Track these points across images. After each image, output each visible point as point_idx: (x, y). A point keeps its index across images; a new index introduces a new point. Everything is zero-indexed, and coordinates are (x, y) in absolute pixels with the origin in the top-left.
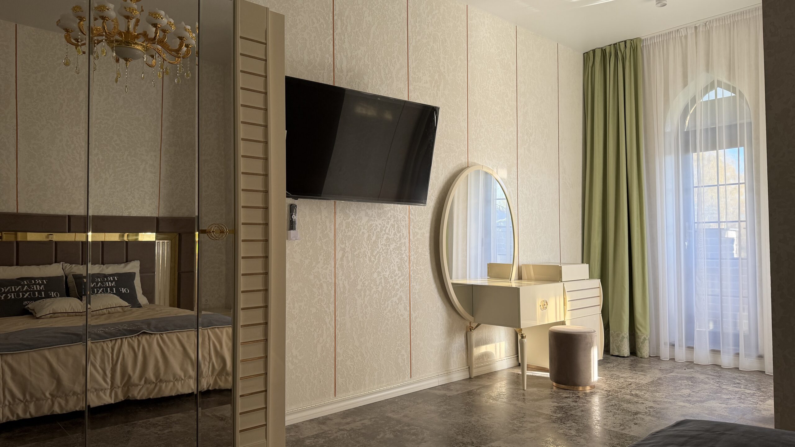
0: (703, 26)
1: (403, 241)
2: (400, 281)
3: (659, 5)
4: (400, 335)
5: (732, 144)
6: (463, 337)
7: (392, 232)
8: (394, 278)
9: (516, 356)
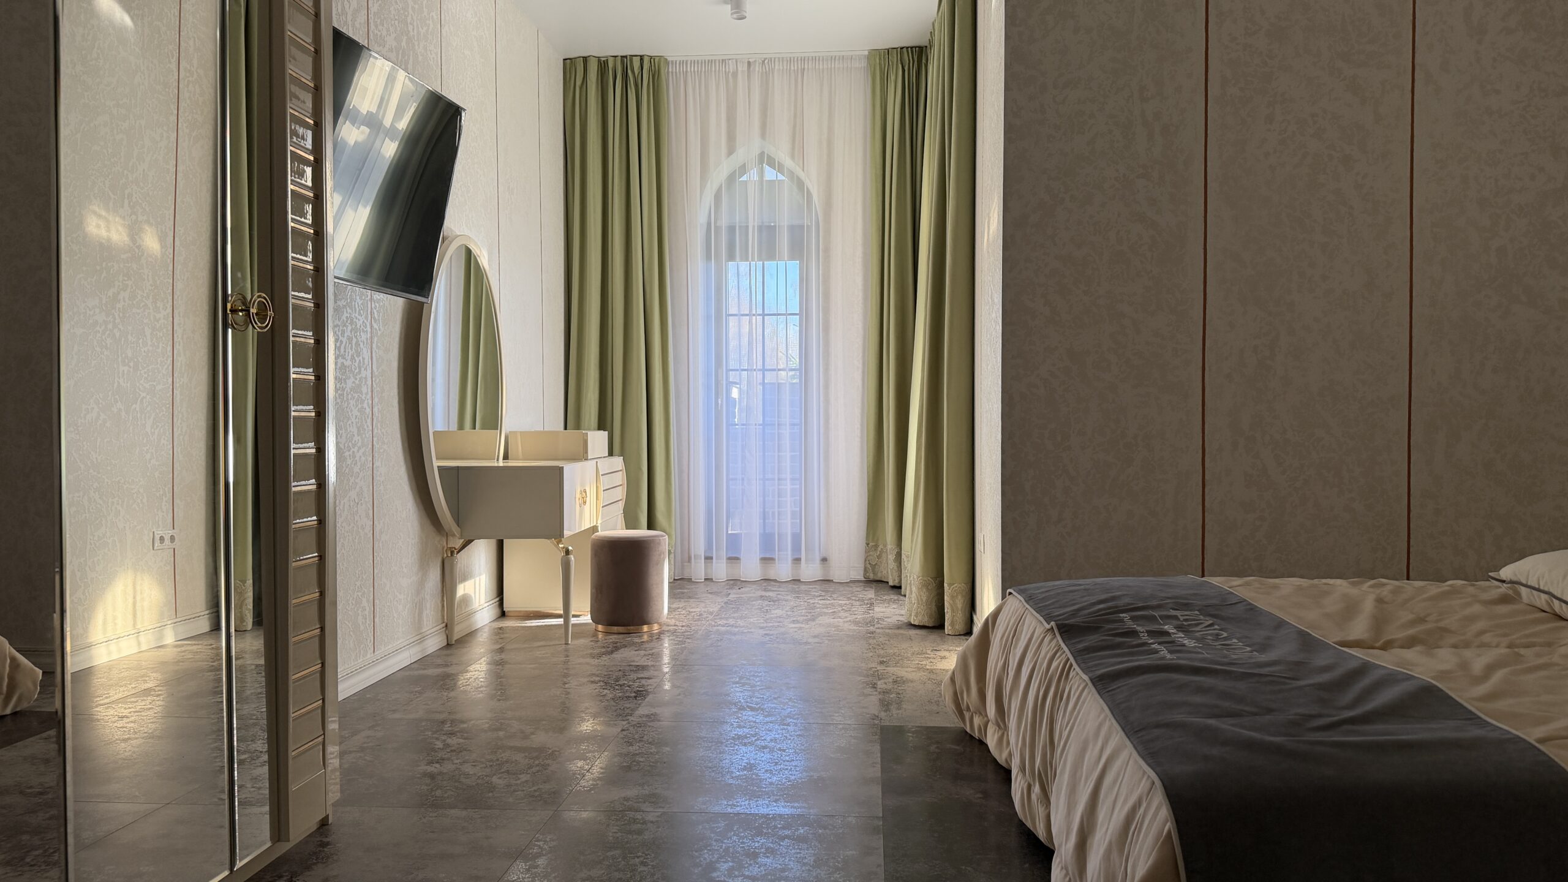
0: (759, 64)
1: (363, 374)
2: (360, 457)
3: (735, 16)
4: (360, 569)
5: (769, 252)
6: (439, 569)
7: (349, 352)
8: (353, 449)
9: (498, 599)
